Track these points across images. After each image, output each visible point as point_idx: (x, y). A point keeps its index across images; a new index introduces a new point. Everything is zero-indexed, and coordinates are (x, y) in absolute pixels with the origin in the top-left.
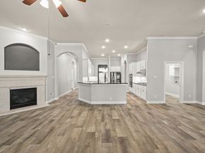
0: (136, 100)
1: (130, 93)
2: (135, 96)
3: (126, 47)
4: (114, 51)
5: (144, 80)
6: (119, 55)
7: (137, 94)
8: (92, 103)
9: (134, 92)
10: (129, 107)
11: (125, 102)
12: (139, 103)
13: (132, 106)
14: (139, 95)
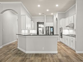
0: (66, 50)
1: (61, 42)
2: (65, 45)
3: (57, 6)
4: (48, 10)
5: (71, 32)
6: (52, 14)
7: (66, 44)
8: (27, 52)
9: (64, 42)
10: (60, 57)
11: (56, 52)
12: (69, 52)
13: (63, 56)
14: (68, 45)
